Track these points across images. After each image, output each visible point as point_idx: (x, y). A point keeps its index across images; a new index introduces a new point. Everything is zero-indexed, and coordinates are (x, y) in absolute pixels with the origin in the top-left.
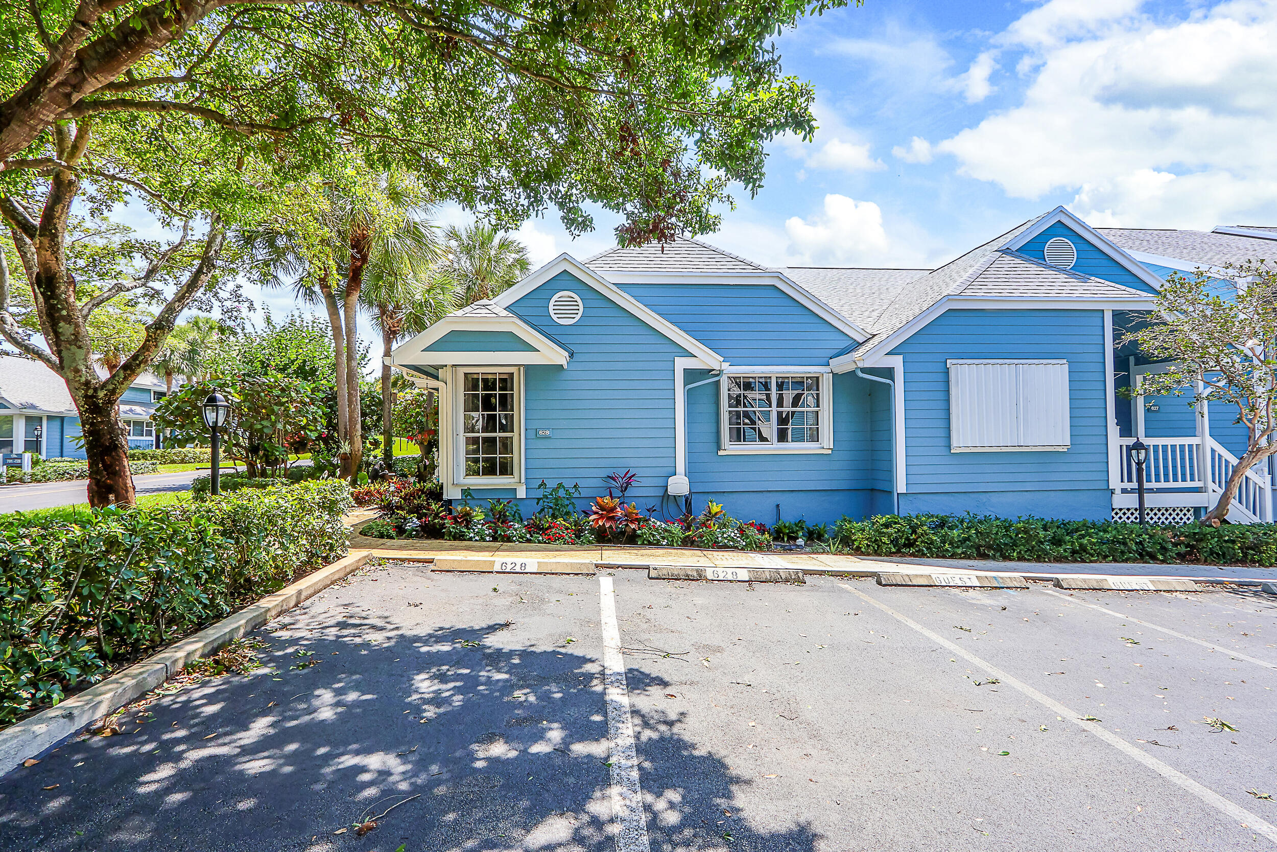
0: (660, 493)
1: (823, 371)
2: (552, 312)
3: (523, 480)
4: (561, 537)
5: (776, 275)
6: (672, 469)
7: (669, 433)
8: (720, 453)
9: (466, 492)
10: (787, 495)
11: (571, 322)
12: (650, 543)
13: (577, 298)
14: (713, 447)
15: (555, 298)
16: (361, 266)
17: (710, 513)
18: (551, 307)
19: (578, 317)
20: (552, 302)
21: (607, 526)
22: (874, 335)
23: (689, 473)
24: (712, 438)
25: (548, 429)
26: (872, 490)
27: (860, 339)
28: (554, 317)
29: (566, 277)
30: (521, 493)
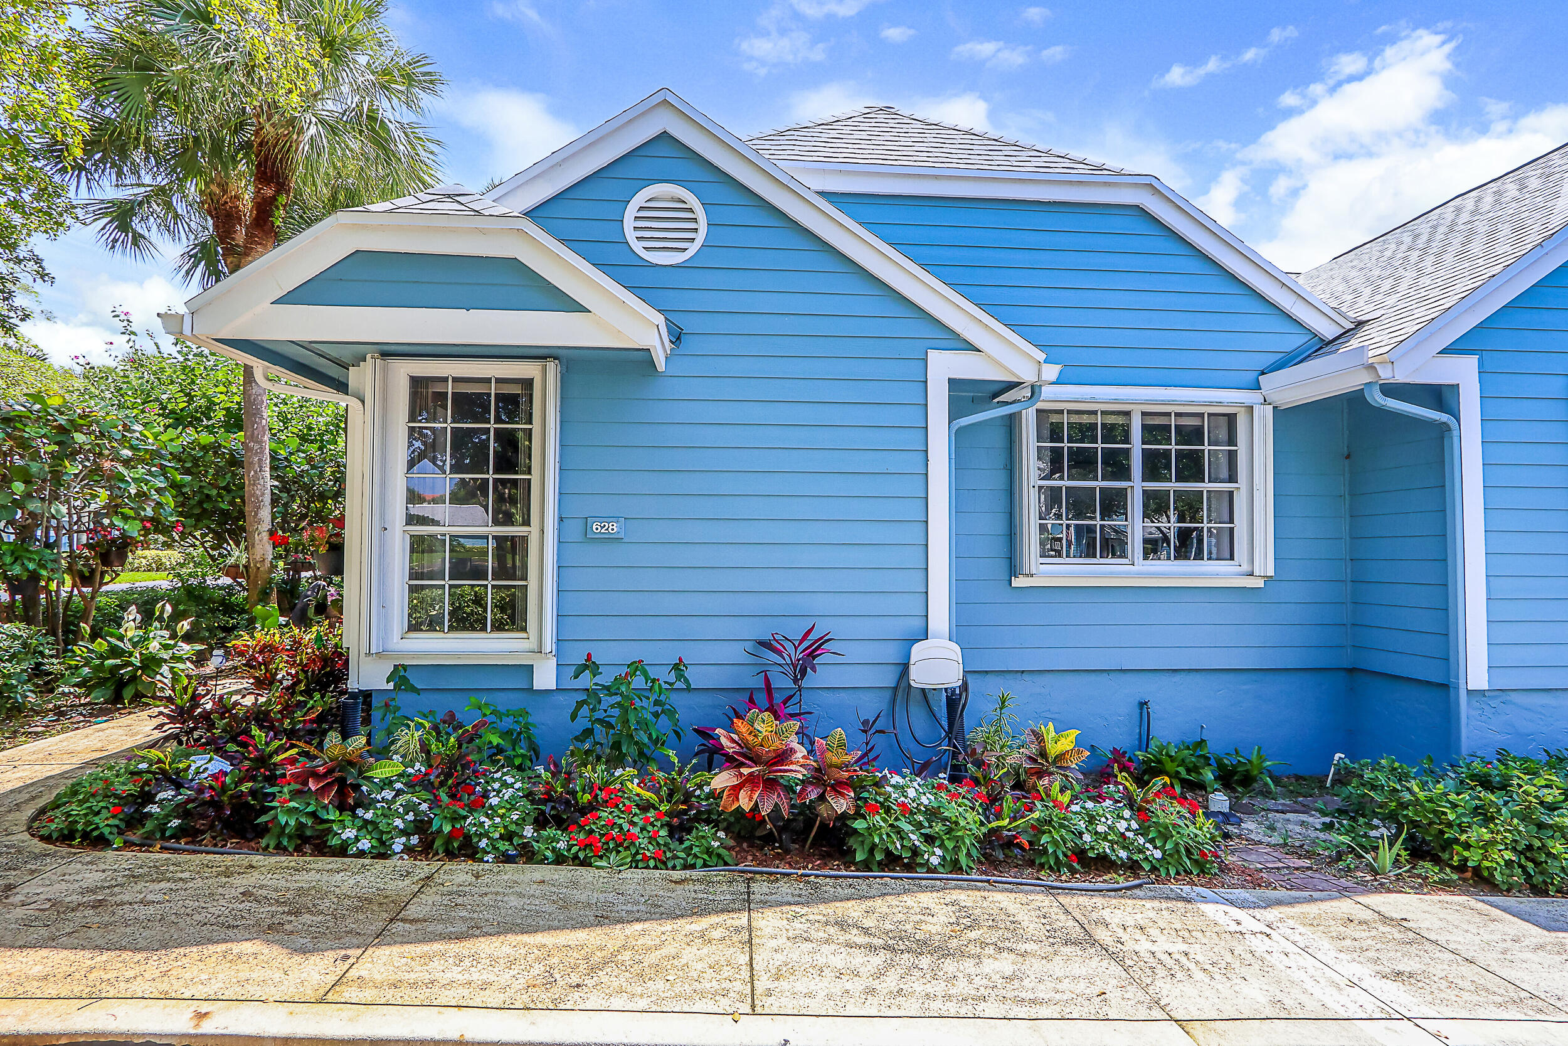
0: (888, 679)
1: (1248, 402)
2: (631, 235)
3: (549, 645)
4: (624, 842)
5: (1147, 180)
6: (918, 623)
7: (913, 534)
8: (1016, 583)
9: (401, 676)
10: (1165, 679)
11: (678, 258)
12: (891, 861)
13: (693, 201)
14: (1001, 566)
15: (640, 199)
16: (274, 199)
17: (1043, 754)
18: (629, 223)
19: (693, 248)
20: (631, 211)
21: (765, 810)
22: (1360, 324)
23: (959, 633)
24: (998, 548)
25: (616, 519)
26: (1351, 671)
27: (1328, 331)
28: (638, 247)
29: (664, 150)
30: (545, 677)
